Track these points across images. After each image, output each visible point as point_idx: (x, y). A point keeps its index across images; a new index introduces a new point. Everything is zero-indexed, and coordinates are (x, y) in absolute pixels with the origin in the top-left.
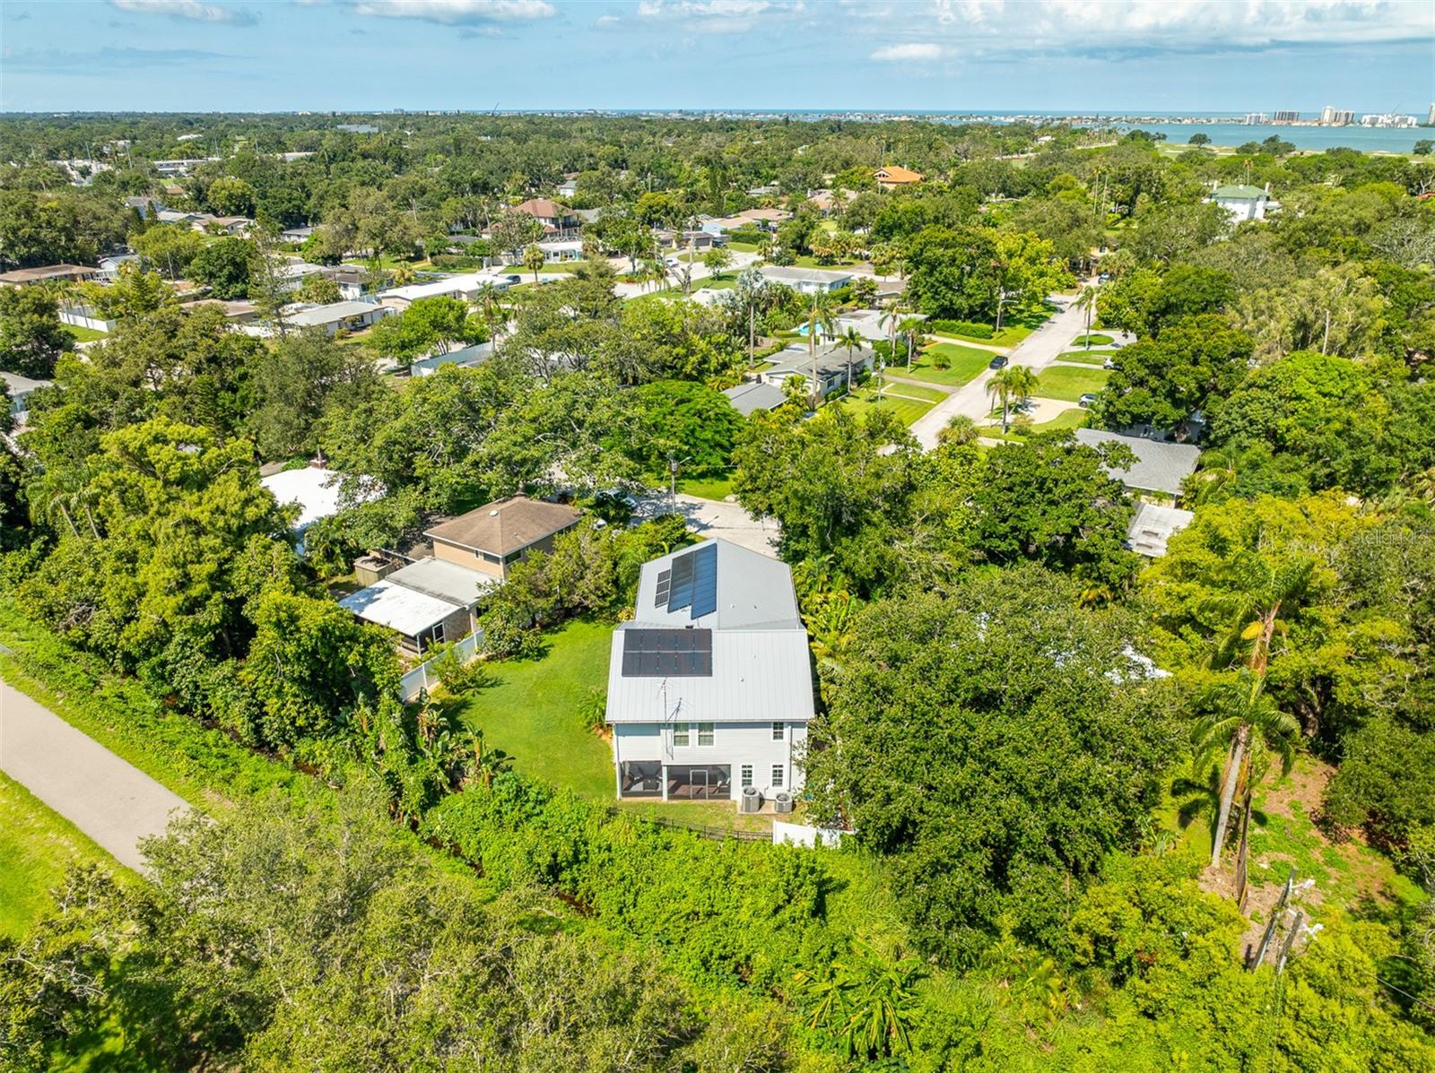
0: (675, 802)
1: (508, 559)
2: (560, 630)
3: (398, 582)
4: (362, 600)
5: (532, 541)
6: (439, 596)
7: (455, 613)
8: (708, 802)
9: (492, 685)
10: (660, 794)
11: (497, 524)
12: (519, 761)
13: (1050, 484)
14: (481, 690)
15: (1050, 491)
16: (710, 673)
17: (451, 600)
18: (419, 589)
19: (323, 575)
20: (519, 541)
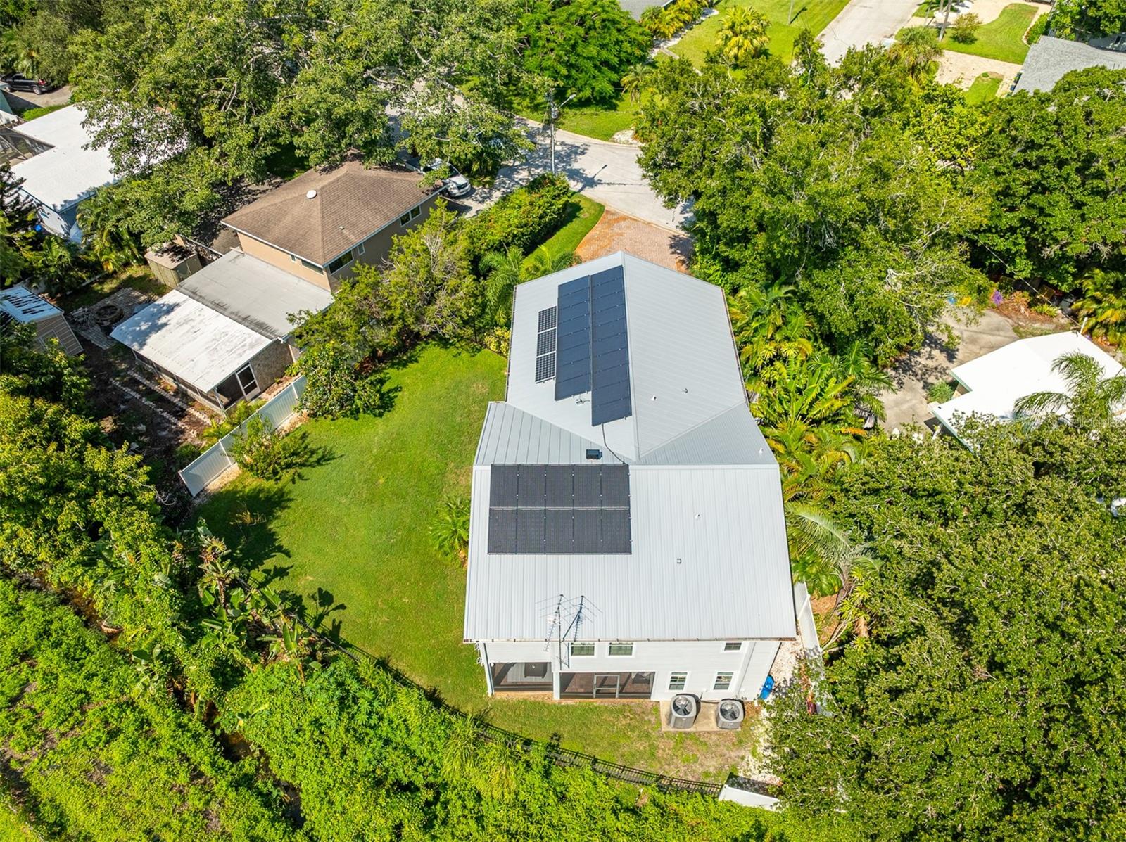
0: (571, 702)
1: (334, 267)
2: (410, 360)
3: (194, 294)
4: (144, 327)
5: (365, 237)
6: (244, 320)
7: (267, 349)
8: (619, 702)
9: (319, 462)
10: (548, 687)
11: (317, 213)
12: (351, 611)
13: (1100, 164)
14: (304, 471)
15: (1100, 175)
16: (626, 549)
17: (260, 327)
18: (219, 307)
19: (111, 268)
20: (345, 238)
